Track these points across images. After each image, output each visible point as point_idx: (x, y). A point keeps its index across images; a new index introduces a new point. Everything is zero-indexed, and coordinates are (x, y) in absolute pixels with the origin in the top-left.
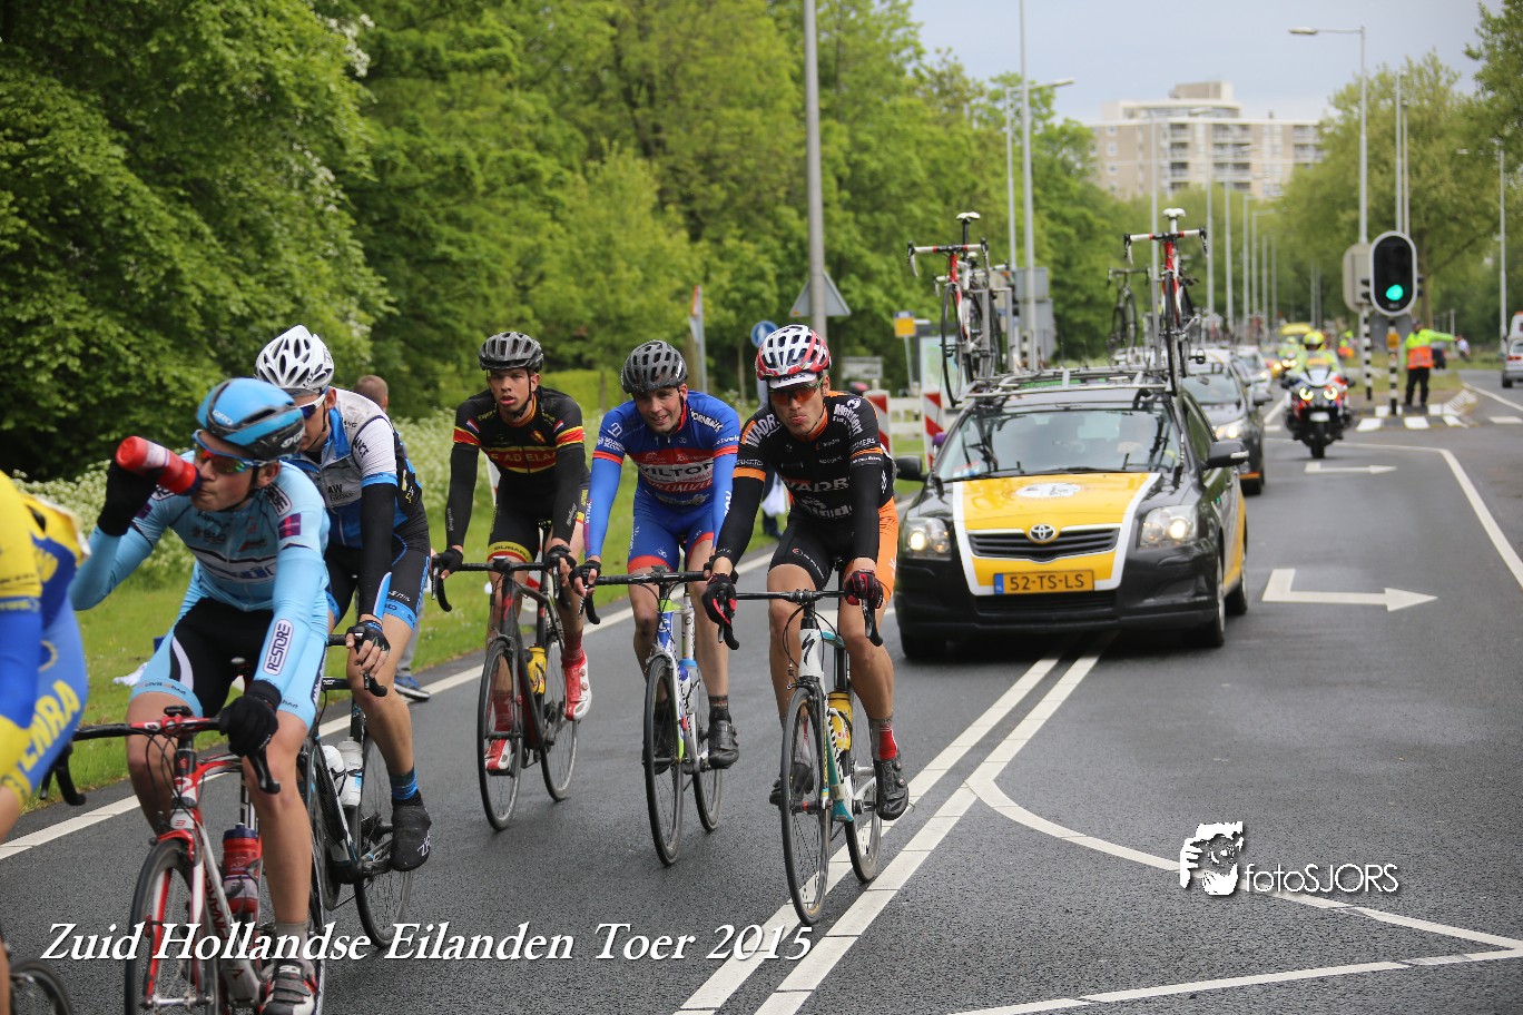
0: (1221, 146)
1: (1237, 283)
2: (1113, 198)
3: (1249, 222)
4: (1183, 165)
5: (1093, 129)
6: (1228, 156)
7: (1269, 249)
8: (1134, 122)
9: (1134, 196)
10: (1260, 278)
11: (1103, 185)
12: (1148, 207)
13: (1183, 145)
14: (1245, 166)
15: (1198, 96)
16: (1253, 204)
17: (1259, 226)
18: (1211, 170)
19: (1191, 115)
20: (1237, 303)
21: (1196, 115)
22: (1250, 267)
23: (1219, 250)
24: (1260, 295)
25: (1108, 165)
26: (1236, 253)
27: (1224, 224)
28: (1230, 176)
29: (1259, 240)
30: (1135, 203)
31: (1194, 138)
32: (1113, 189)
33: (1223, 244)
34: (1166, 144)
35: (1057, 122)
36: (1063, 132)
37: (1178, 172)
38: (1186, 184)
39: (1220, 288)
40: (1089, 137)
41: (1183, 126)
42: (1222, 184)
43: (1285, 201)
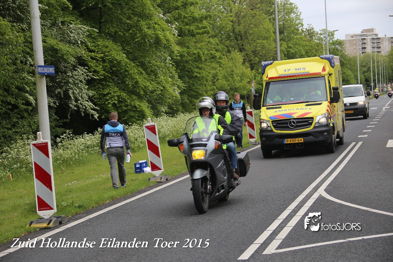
0: (374, 43)
1: (378, 74)
2: (348, 56)
3: (381, 60)
4: (365, 48)
5: (343, 41)
6: (375, 45)
7: (386, 66)
8: (353, 39)
9: (353, 55)
10: (384, 73)
11: (346, 54)
12: (357, 58)
13: (365, 43)
14: (380, 47)
15: (368, 32)
16: (382, 56)
17: (383, 61)
18: (372, 49)
19: (366, 36)
20: (378, 79)
21: (367, 36)
22: (381, 70)
23: (374, 67)
24: (384, 77)
25: (347, 49)
26: (378, 67)
27: (375, 61)
28: (376, 50)
29: (383, 64)
30: (354, 57)
31: (367, 42)
32: (348, 54)
33: (375, 65)
34: (361, 43)
35: (335, 39)
36: (336, 41)
37: (363, 50)
38: (365, 52)
39: (374, 76)
40: (342, 43)
41: (364, 39)
42: (374, 52)
43: (389, 55)
